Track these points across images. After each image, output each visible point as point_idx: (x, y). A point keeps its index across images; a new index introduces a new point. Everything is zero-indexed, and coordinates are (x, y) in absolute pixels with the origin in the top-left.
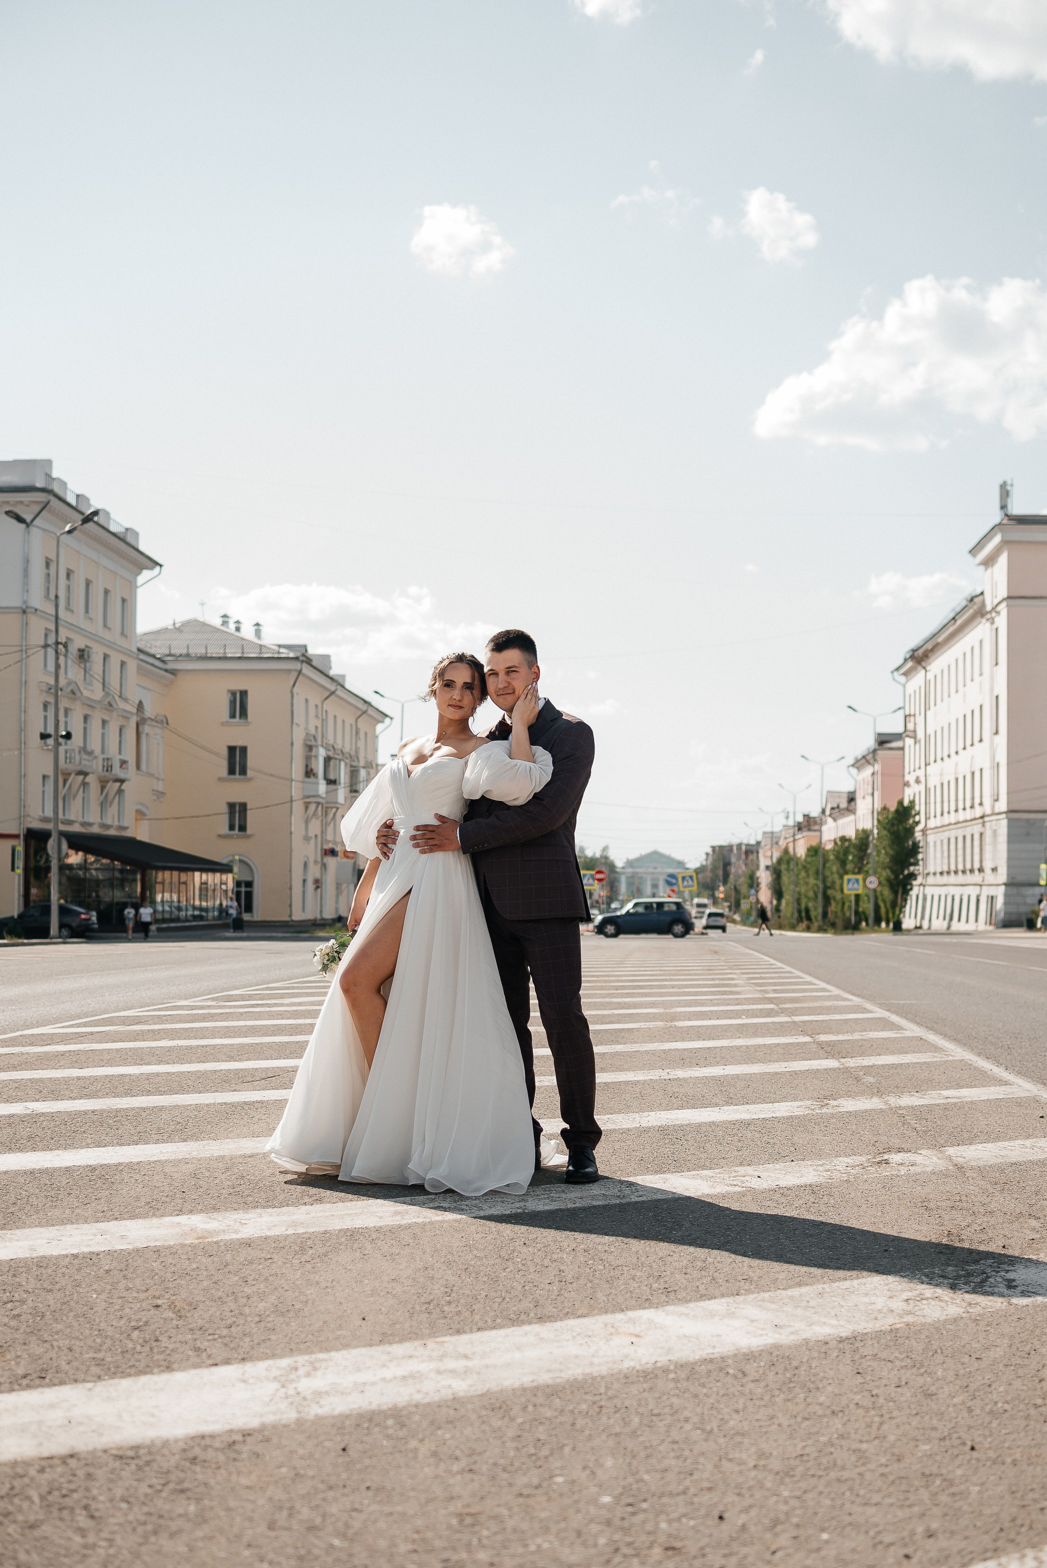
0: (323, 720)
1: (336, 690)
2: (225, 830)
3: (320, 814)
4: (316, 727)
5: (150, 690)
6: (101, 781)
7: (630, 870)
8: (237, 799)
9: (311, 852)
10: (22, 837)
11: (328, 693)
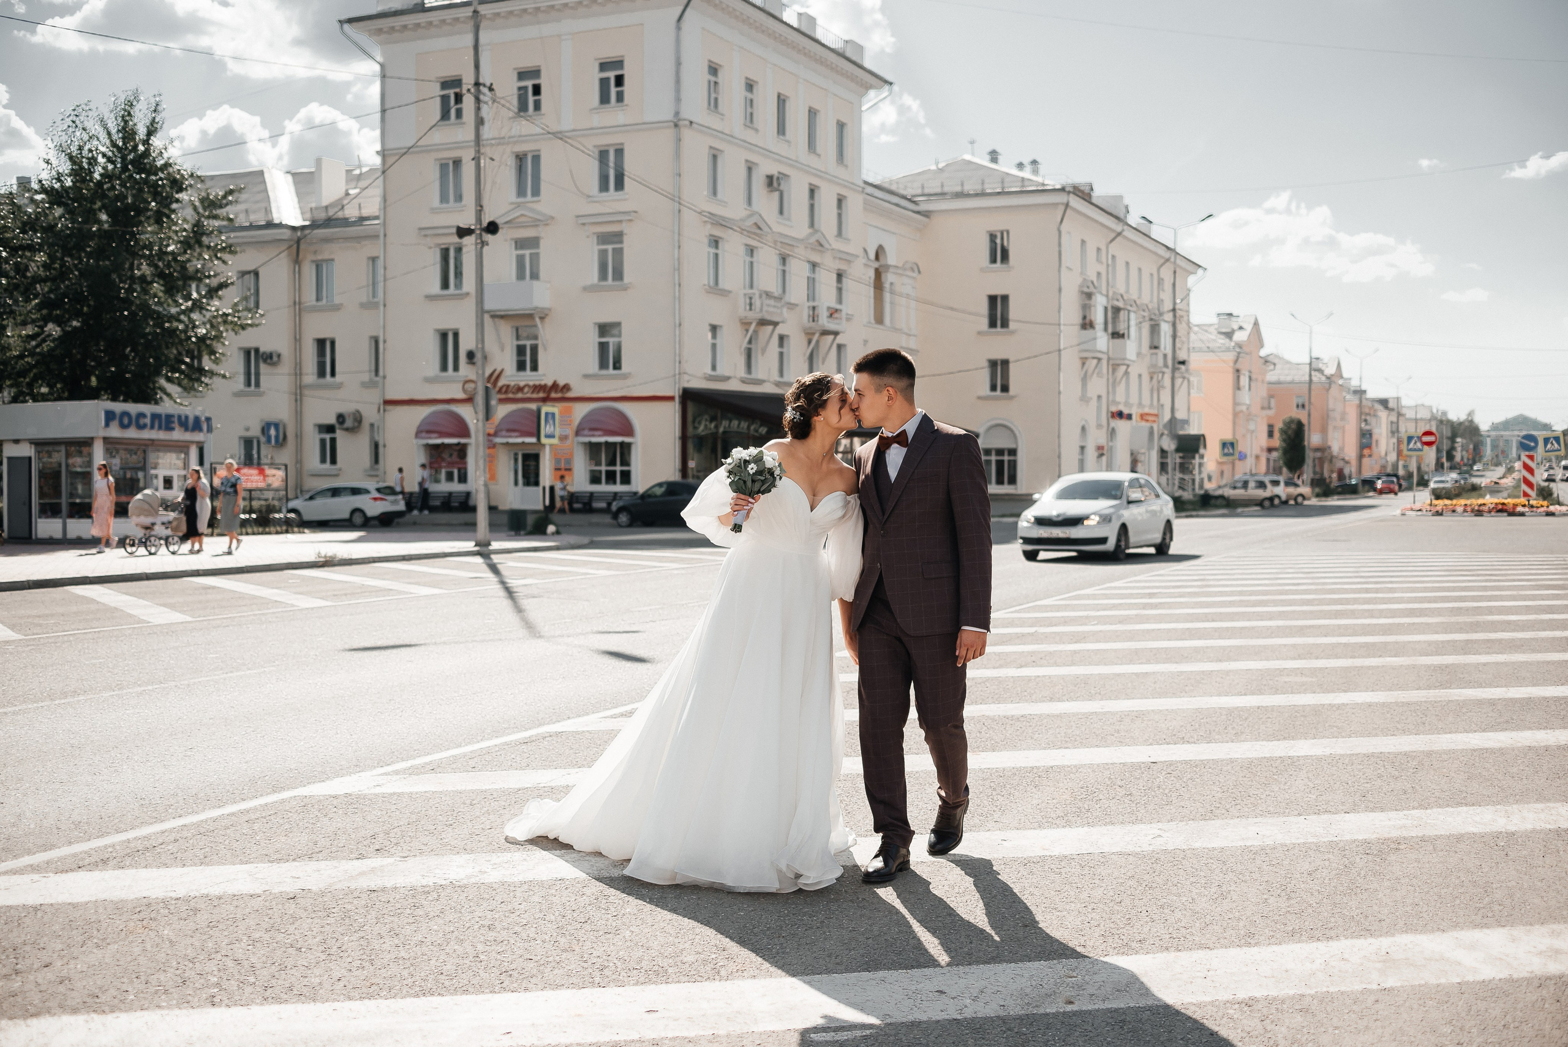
0: (1108, 265)
1: (1123, 230)
2: (985, 390)
3: (1105, 370)
4: (1099, 274)
5: (895, 234)
6: (807, 334)
7: (1493, 433)
8: (999, 355)
9: (1091, 414)
10: (677, 399)
11: (1113, 235)
